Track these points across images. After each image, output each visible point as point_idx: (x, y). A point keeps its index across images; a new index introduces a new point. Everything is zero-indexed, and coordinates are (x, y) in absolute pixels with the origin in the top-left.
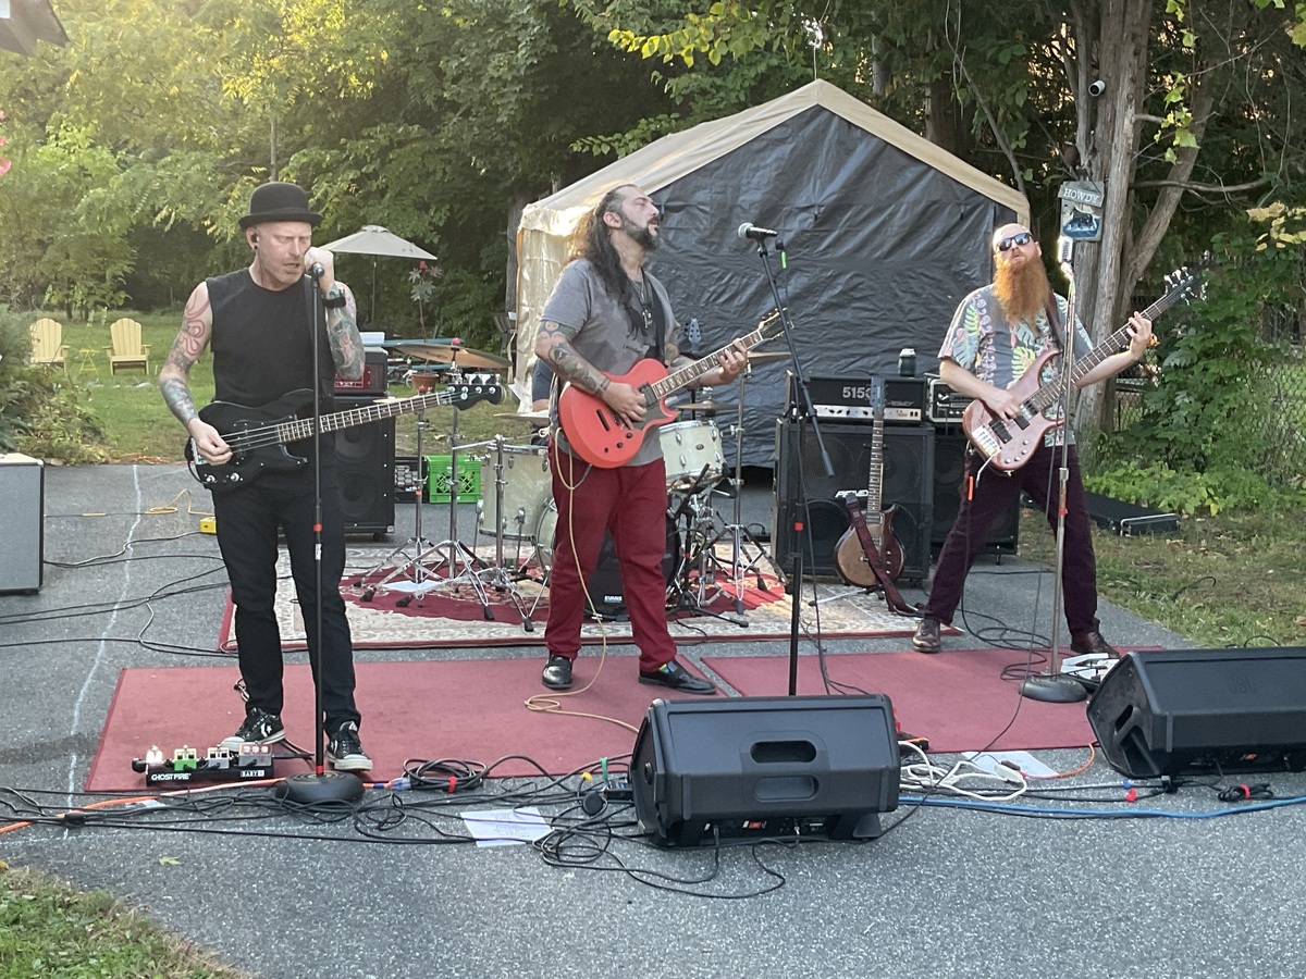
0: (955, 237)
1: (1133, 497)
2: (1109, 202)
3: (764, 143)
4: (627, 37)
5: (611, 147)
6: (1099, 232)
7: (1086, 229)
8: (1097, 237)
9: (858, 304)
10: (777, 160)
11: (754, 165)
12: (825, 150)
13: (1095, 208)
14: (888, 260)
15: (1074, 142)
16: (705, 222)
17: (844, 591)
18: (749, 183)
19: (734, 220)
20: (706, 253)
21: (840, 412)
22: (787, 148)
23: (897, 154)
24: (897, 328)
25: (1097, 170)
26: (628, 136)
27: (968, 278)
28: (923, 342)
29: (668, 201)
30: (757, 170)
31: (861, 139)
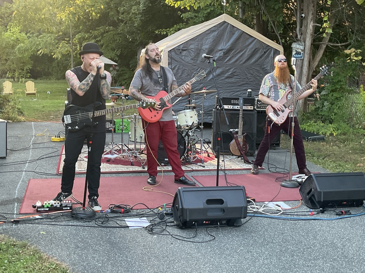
0: (263, 58)
1: (312, 131)
2: (306, 48)
3: (209, 32)
4: (171, 2)
5: (167, 33)
6: (303, 57)
7: (299, 56)
8: (302, 58)
9: (235, 77)
10: (213, 36)
11: (207, 38)
12: (226, 34)
13: (302, 50)
14: (244, 65)
15: (296, 31)
16: (193, 54)
17: (232, 157)
18: (205, 43)
19: (201, 53)
20: (193, 63)
21: (231, 107)
22: (216, 33)
23: (246, 35)
24: (247, 84)
25: (302, 39)
26: (171, 29)
27: (266, 69)
28: (254, 88)
29: (182, 48)
30: (208, 39)
31: (237, 30)
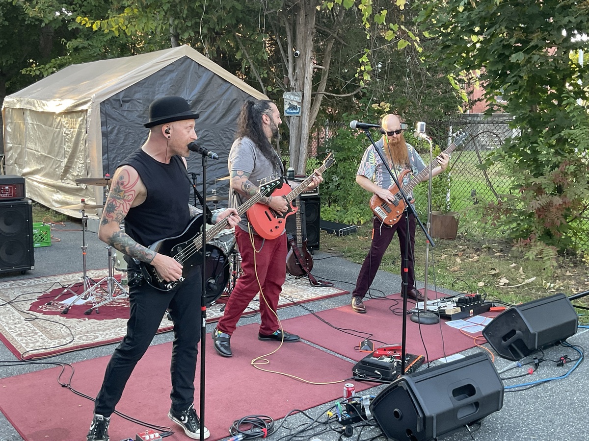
4: (85, 20)
5: (41, 72)
6: (300, 113)
7: (295, 111)
10: (170, 79)
12: (190, 77)
13: (298, 103)
14: (218, 124)
15: (287, 76)
16: (140, 107)
18: (159, 90)
20: (142, 122)
22: (174, 75)
24: (223, 153)
25: (298, 87)
26: (48, 66)
29: (123, 98)
30: (162, 84)
31: (203, 72)
